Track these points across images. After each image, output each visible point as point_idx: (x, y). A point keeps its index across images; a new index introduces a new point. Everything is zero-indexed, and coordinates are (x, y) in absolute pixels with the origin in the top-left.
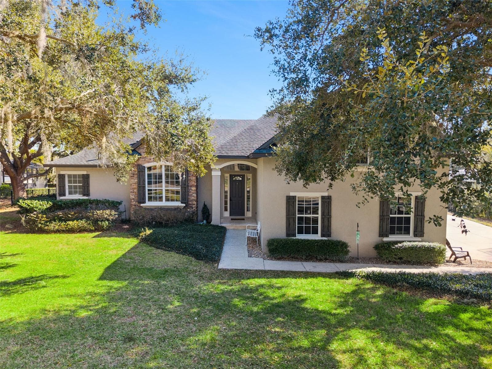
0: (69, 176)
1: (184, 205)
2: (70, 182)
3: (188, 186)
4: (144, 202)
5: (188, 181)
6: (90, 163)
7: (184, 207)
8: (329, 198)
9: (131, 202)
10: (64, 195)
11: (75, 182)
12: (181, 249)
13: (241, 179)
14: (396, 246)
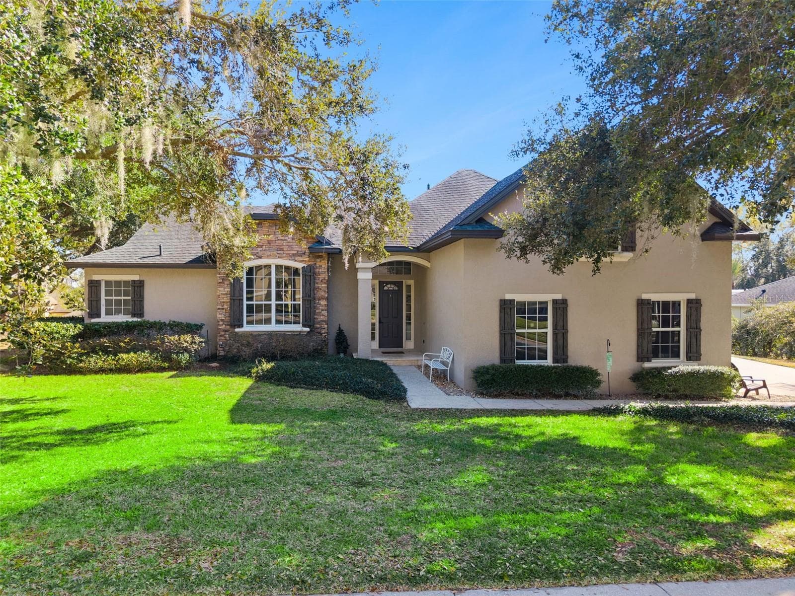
0: (108, 283)
1: (308, 329)
2: (108, 293)
3: (315, 299)
4: (241, 326)
5: (314, 290)
6: (147, 261)
7: (308, 332)
8: (564, 302)
9: (219, 325)
10: (98, 315)
11: (118, 293)
12: (337, 385)
13: (396, 288)
14: (669, 371)
